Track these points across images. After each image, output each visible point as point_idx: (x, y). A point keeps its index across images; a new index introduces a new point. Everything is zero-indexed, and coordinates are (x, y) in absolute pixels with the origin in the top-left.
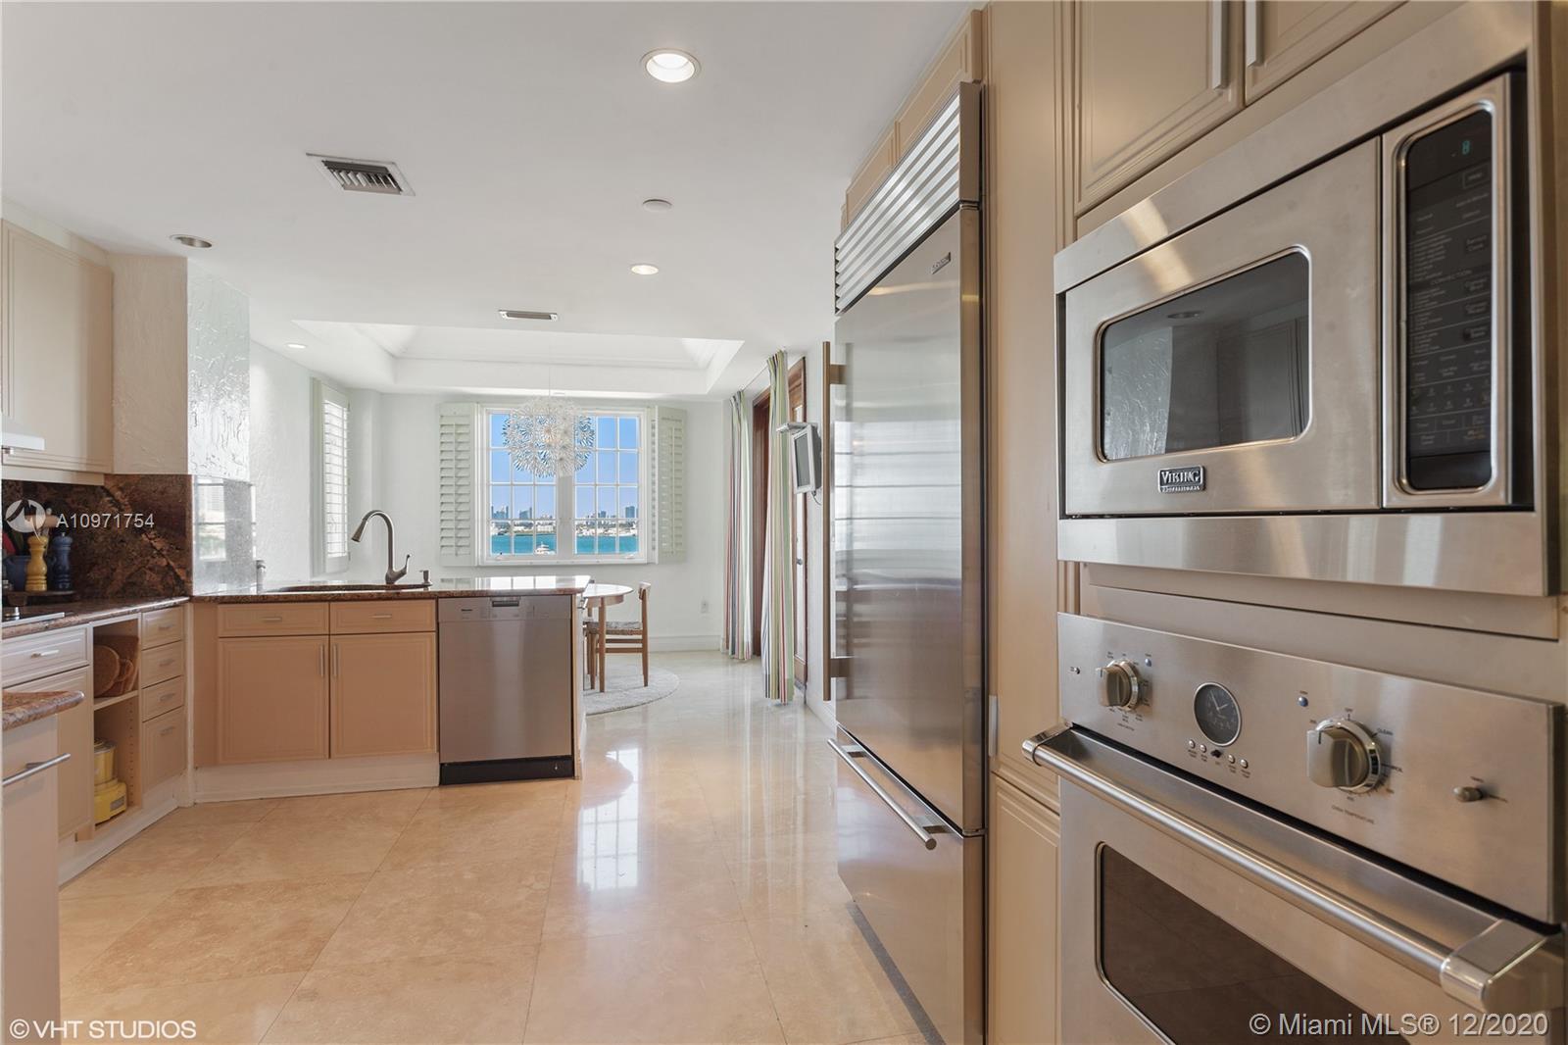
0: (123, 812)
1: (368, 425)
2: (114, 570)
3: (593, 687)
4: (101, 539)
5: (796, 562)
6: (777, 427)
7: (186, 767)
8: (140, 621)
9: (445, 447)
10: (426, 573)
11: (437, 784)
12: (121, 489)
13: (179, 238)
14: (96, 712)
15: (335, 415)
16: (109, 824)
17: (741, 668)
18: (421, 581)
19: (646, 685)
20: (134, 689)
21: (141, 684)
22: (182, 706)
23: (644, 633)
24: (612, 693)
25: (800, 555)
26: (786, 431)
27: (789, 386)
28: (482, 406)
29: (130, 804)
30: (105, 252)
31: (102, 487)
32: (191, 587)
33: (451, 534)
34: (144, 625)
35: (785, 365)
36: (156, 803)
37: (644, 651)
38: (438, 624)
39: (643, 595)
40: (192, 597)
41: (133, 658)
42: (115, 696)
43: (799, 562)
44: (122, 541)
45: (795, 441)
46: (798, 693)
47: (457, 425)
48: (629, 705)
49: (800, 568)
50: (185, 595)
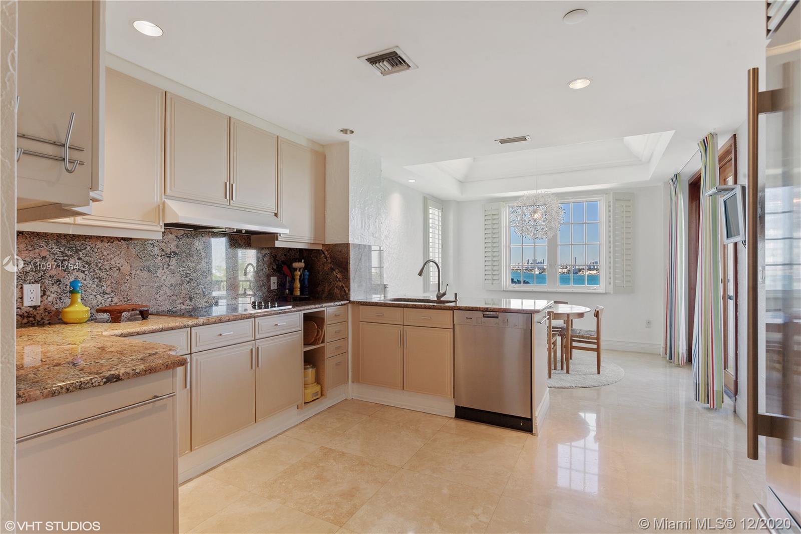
0: (318, 398)
1: (451, 218)
2: (325, 287)
3: (562, 369)
4: (321, 273)
5: (726, 297)
6: (706, 193)
7: (348, 381)
8: (325, 311)
9: (487, 227)
10: (456, 294)
11: (454, 417)
12: (327, 251)
13: (342, 131)
14: (305, 353)
15: (435, 214)
16: (311, 404)
17: (676, 371)
18: (453, 299)
19: (599, 373)
20: (323, 342)
21: (326, 340)
22: (347, 352)
23: (598, 338)
24: (574, 375)
25: (731, 292)
26: (715, 194)
27: (719, 164)
28: (506, 204)
29: (322, 395)
30: (323, 146)
31: (321, 250)
32: (350, 297)
33: (490, 273)
34: (328, 313)
35: (715, 145)
36: (334, 397)
37: (598, 350)
38: (454, 325)
39: (597, 315)
40: (350, 301)
41: (322, 329)
42: (314, 345)
43: (730, 298)
44: (327, 274)
45: (725, 202)
46: (728, 401)
47: (492, 215)
48: (584, 386)
49: (731, 303)
50: (347, 300)
